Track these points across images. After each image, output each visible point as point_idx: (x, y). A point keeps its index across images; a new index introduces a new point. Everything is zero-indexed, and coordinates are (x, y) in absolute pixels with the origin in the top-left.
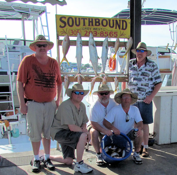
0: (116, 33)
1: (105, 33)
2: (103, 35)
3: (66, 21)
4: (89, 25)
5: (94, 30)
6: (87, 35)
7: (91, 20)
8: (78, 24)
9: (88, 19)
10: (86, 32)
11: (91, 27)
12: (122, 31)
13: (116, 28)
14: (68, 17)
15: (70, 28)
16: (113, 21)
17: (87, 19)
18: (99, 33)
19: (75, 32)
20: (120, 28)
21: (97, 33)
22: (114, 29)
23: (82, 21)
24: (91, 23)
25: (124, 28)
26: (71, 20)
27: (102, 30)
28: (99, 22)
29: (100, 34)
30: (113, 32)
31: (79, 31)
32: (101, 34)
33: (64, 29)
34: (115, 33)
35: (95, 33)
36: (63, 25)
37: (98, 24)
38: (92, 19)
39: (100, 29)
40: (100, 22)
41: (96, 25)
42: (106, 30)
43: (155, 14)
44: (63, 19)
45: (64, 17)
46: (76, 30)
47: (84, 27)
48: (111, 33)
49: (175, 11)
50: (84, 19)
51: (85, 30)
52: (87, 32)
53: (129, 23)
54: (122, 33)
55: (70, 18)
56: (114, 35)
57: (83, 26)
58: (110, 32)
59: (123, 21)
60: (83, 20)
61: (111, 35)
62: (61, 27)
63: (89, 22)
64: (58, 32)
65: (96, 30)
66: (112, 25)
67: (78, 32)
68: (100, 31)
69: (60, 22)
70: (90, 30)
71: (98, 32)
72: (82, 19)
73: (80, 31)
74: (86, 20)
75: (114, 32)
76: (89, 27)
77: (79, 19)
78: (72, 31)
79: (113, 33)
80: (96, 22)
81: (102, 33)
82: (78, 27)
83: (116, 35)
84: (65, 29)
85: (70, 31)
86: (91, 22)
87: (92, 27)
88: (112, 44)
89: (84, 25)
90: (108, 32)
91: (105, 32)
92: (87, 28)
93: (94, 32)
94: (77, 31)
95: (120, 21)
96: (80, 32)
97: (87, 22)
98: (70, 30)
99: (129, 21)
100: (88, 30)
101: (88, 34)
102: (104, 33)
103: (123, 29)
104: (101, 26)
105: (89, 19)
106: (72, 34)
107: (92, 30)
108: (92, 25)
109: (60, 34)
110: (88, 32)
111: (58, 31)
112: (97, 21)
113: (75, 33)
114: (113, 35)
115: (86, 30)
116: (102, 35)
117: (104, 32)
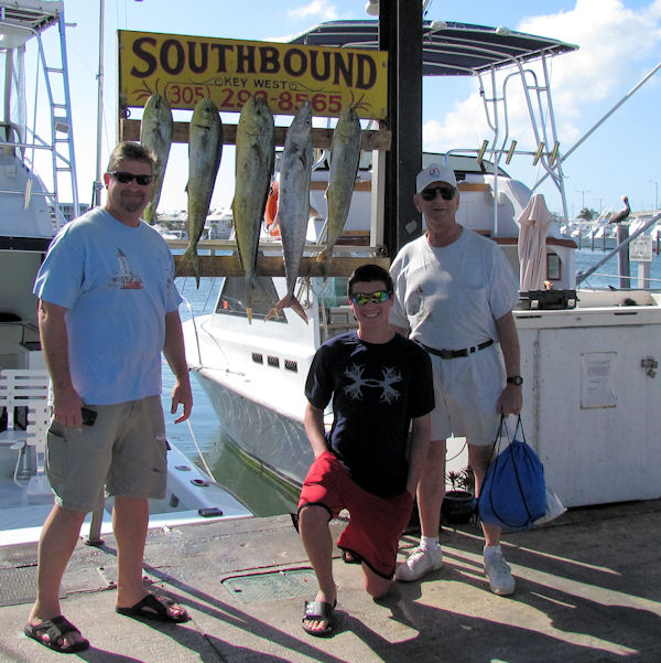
0: (338, 100)
1: (298, 99)
2: (291, 104)
3: (157, 55)
4: (240, 69)
5: (259, 88)
6: (232, 105)
7: (246, 53)
8: (199, 63)
9: (236, 49)
10: (227, 94)
11: (246, 75)
12: (359, 92)
13: (336, 82)
14: (164, 40)
15: (170, 77)
16: (327, 55)
17: (231, 47)
18: (273, 99)
19: (188, 93)
20: (349, 83)
21: (268, 100)
22: (328, 85)
23: (213, 55)
24: (246, 63)
25: (366, 81)
26: (173, 51)
27: (287, 89)
28: (274, 60)
29: (279, 100)
30: (325, 97)
31: (201, 89)
32: (283, 100)
33: (146, 79)
34: (331, 98)
35: (261, 96)
36: (143, 66)
37: (270, 66)
38: (251, 49)
39: (281, 85)
40: (281, 60)
41: (264, 69)
42: (299, 88)
43: (434, 40)
44: (146, 47)
45: (150, 39)
46: (193, 87)
47: (222, 74)
48: (319, 99)
49: (509, 32)
50: (222, 46)
51: (224, 87)
52: (231, 93)
53: (383, 65)
54: (356, 101)
55: (172, 41)
56: (328, 105)
57: (219, 71)
58: (315, 93)
59: (361, 58)
60: (216, 50)
61: (320, 106)
62: (135, 72)
63: (241, 58)
64: (126, 92)
65: (264, 89)
66: (321, 72)
67: (199, 91)
68: (281, 90)
69: (135, 56)
70: (241, 88)
71: (273, 93)
72: (213, 46)
73: (205, 88)
74: (227, 52)
75: (328, 95)
76: (240, 76)
77: (204, 46)
78: (176, 90)
79: (327, 100)
80: (265, 60)
81: (286, 97)
82: (198, 76)
83: (335, 107)
84: (150, 81)
85: (169, 90)
86: (246, 58)
87: (251, 74)
88: (323, 138)
89: (222, 68)
90: (306, 96)
91: (298, 96)
92: (232, 81)
93: (257, 93)
94: (197, 89)
95: (351, 56)
96: (204, 92)
97: (232, 57)
98: (172, 85)
99: (381, 58)
100: (234, 89)
101: (234, 100)
102: (294, 100)
103: (360, 85)
104: (282, 74)
105: (240, 48)
106: (175, 98)
107: (250, 87)
108: (252, 70)
109: (131, 98)
110: (236, 93)
111: (123, 89)
112: (270, 54)
113: (188, 98)
114: (325, 105)
115: (228, 86)
116: (286, 105)
117: (294, 94)
